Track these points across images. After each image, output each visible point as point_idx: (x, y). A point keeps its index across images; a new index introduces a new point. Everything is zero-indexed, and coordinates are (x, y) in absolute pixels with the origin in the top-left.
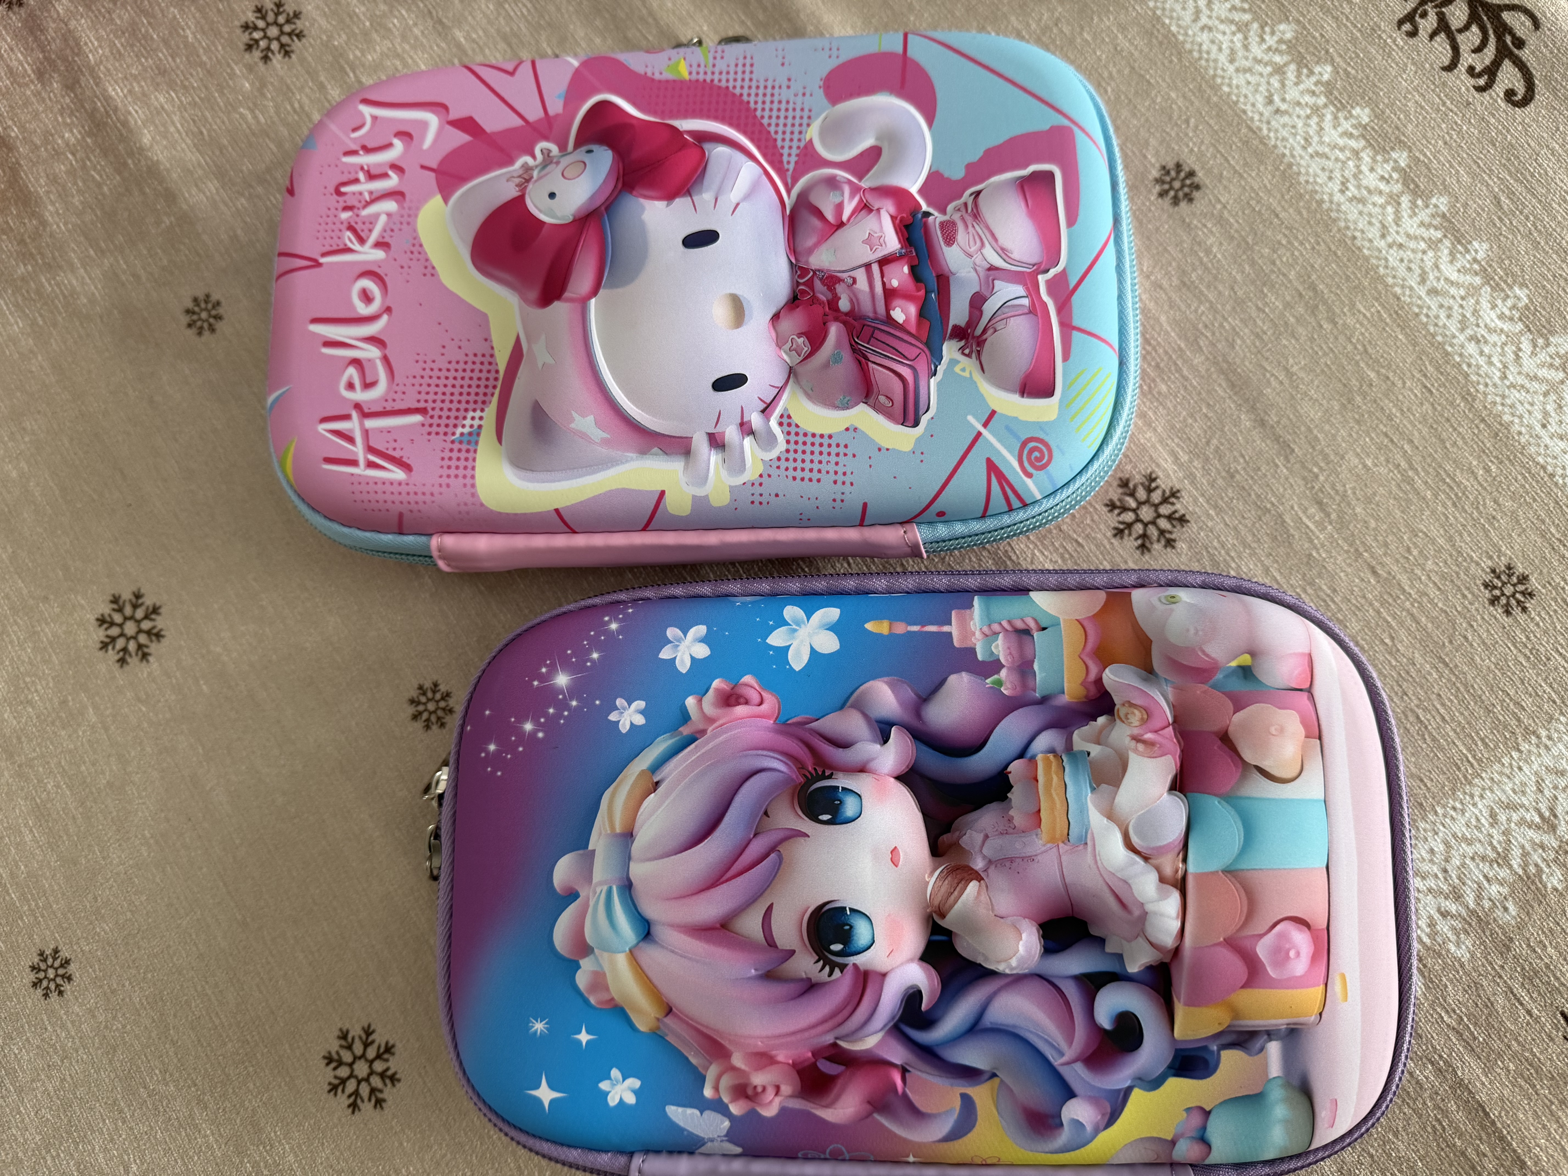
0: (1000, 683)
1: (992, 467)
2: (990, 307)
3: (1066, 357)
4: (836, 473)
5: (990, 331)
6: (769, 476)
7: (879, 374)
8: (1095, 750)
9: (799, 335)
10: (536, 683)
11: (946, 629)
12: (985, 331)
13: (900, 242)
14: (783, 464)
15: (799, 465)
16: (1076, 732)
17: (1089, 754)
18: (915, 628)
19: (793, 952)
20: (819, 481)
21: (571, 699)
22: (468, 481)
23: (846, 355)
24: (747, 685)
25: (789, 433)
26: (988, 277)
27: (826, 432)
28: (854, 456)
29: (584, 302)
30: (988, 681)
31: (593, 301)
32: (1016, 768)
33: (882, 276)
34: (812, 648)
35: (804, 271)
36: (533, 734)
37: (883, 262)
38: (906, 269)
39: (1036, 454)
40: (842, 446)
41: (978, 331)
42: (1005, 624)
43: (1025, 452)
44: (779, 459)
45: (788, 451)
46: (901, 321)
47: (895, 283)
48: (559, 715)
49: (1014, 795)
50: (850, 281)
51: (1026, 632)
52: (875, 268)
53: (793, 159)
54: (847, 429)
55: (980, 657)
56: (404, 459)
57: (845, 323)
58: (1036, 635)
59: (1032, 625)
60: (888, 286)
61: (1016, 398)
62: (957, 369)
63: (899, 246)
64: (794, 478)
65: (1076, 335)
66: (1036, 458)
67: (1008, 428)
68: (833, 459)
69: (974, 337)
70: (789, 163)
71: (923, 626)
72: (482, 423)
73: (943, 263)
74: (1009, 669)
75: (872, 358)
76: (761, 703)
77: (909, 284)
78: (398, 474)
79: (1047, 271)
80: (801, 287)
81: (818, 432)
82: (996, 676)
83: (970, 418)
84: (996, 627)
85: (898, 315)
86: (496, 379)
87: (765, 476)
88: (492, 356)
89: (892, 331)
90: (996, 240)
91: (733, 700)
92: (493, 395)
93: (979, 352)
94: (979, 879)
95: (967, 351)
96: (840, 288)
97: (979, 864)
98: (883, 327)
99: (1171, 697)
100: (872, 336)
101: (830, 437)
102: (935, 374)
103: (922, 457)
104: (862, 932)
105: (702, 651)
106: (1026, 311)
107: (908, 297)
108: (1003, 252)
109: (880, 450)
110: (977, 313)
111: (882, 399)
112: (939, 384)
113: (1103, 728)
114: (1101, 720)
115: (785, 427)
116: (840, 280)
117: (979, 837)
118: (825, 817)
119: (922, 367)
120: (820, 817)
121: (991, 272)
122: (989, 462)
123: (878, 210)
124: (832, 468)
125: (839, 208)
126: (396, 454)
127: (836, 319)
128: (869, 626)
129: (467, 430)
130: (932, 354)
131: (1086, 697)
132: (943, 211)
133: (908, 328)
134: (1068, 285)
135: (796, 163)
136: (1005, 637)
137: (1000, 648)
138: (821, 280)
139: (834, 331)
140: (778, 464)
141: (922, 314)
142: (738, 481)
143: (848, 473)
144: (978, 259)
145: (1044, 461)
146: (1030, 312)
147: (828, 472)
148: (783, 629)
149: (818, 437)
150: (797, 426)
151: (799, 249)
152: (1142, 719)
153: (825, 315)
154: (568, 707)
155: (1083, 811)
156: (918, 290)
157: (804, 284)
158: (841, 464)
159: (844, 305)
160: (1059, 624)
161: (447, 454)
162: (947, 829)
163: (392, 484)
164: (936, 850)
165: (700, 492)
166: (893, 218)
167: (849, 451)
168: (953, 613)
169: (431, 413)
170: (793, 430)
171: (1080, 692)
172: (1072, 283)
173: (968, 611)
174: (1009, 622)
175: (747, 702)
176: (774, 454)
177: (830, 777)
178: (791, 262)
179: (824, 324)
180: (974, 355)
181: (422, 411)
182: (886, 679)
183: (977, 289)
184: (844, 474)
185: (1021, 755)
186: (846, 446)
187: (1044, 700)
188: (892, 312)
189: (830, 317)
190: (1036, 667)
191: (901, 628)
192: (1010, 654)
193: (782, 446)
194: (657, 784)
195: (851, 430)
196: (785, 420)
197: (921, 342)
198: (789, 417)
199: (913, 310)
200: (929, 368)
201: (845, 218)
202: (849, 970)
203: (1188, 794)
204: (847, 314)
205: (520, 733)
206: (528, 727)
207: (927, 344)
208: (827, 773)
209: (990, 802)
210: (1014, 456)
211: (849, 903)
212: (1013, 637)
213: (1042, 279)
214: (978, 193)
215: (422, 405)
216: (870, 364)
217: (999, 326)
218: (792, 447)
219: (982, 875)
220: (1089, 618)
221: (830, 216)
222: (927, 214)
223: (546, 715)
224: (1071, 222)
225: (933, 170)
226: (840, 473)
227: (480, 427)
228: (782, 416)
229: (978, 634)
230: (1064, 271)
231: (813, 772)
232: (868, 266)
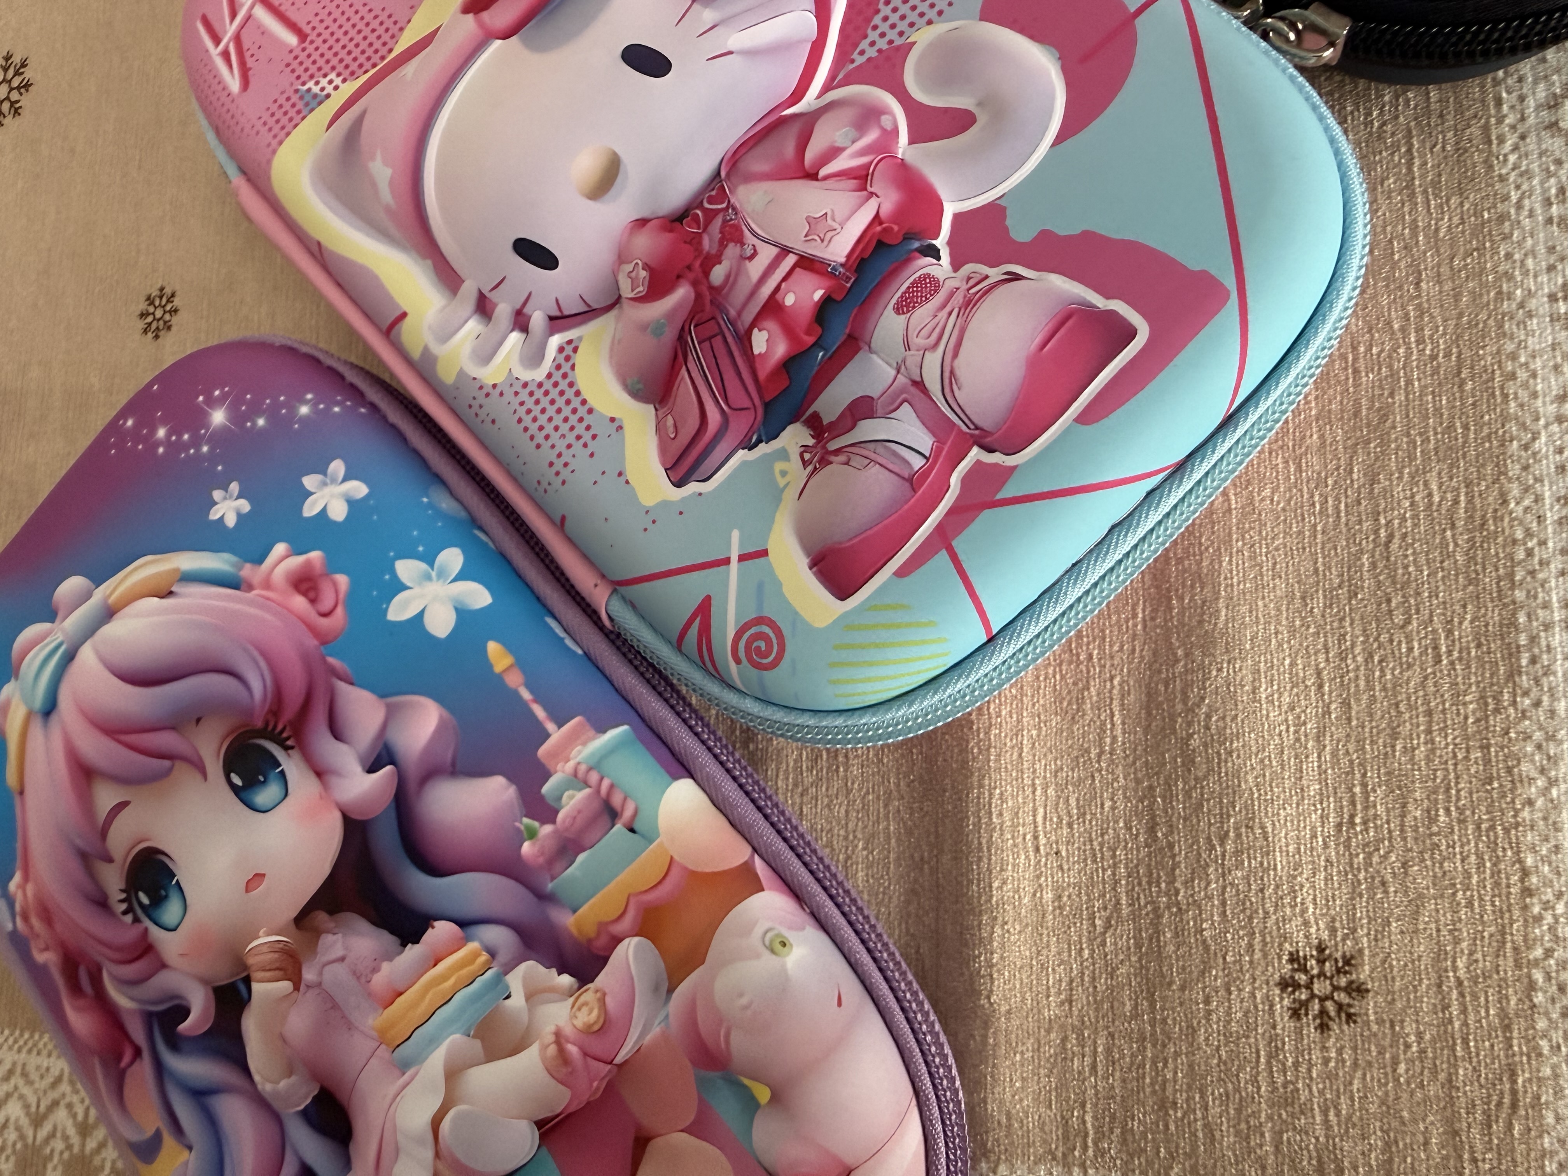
0: (532, 834)
1: (704, 609)
2: (869, 429)
3: (902, 572)
4: (559, 455)
5: (842, 458)
6: (501, 394)
7: (684, 388)
8: (517, 1001)
9: (646, 267)
10: (201, 398)
11: (550, 726)
12: (838, 452)
13: (849, 256)
14: (524, 395)
15: (536, 410)
16: (531, 963)
17: (508, 997)
18: (526, 695)
19: (110, 860)
20: (538, 446)
21: (207, 443)
22: (274, 143)
23: (670, 335)
24: (335, 584)
25: (558, 367)
26: (903, 390)
27: (592, 402)
28: (592, 455)
29: (489, 36)
30: (526, 820)
31: (499, 42)
32: (442, 930)
33: (784, 279)
34: (423, 611)
35: (722, 195)
36: (158, 444)
37: (807, 263)
38: (818, 295)
39: (763, 645)
40: (591, 432)
41: (833, 446)
42: (606, 784)
43: (753, 631)
44: (525, 385)
45: (540, 385)
46: (756, 351)
47: (789, 300)
48: (186, 447)
49: (412, 952)
50: (749, 252)
51: (611, 813)
52: (790, 260)
53: (872, 53)
54: (613, 420)
55: (545, 789)
56: (251, 73)
57: (698, 296)
58: (618, 827)
59: (628, 813)
60: (778, 296)
61: (802, 562)
62: (779, 466)
63: (843, 260)
64: (520, 421)
65: (943, 557)
66: (759, 648)
67: (760, 587)
68: (571, 438)
69: (824, 447)
70: (862, 53)
71: (535, 701)
72: (333, 93)
73: (870, 326)
74: (555, 832)
75: (691, 365)
76: (325, 615)
77: (805, 315)
78: (234, 84)
79: (991, 451)
80: (699, 212)
81: (585, 394)
82: (536, 824)
83: (735, 535)
84: (594, 777)
85: (760, 342)
86: (383, 58)
87: (498, 390)
88: (401, 29)
89: (736, 354)
90: (956, 355)
91: (304, 586)
92: (366, 72)
93: (815, 468)
94: (297, 988)
95: (807, 456)
96: (732, 250)
97: (309, 975)
98: (730, 340)
99: (648, 1038)
100: (710, 339)
101: (590, 411)
102: (750, 449)
103: (650, 526)
104: (171, 911)
105: (338, 512)
106: (906, 474)
107: (788, 330)
108: (949, 378)
109: (620, 474)
110: (849, 423)
111: (670, 421)
112: (744, 464)
113: (552, 990)
114: (566, 980)
115: (561, 359)
116: (741, 242)
117: (338, 952)
118: (237, 780)
119: (740, 426)
120: (233, 775)
121: (913, 390)
122: (707, 600)
123: (872, 194)
124: (561, 445)
125: (834, 152)
126: (250, 62)
127: (695, 284)
128: (493, 647)
129: (316, 89)
130: (765, 422)
131: (590, 941)
132: (956, 266)
133: (758, 365)
134: (999, 490)
135: (870, 60)
136: (589, 796)
137: (572, 802)
138: (725, 222)
139: (682, 293)
140: (519, 389)
141: (788, 365)
142: (474, 371)
143: (570, 468)
144: (913, 358)
145: (765, 661)
146: (910, 480)
147: (553, 446)
148: (423, 566)
149: (579, 399)
150: (573, 367)
151: (742, 165)
152: (590, 1026)
153: (689, 268)
154: (198, 448)
155: (433, 1042)
156: (808, 333)
157: (705, 211)
158: (572, 451)
159: (718, 274)
160: (651, 842)
161: (282, 100)
162: (332, 912)
163: (224, 89)
164: (302, 919)
165: (436, 349)
166: (877, 219)
167: (592, 446)
168: (577, 719)
169: (306, 44)
170: (566, 367)
171: (590, 930)
172: (1008, 492)
173: (592, 733)
174: (612, 786)
175: (313, 601)
176: (526, 375)
177: (287, 748)
178: (718, 173)
179: (679, 277)
180: (810, 468)
181: (302, 36)
182: (446, 714)
183: (875, 394)
184: (566, 465)
185: (463, 924)
186: (594, 437)
187: (543, 897)
188: (756, 331)
189: (691, 276)
190: (581, 857)
191: (515, 680)
192: (575, 818)
193: (539, 374)
194: (171, 593)
195: (616, 424)
196: (568, 350)
197: (761, 397)
198: (575, 350)
199: (781, 350)
200: (748, 436)
201: (823, 172)
202: (138, 928)
203: (544, 1149)
204: (711, 288)
205: (153, 431)
206: (161, 433)
207: (767, 406)
208: (289, 743)
209: (392, 932)
210: (737, 622)
211: (183, 876)
212: (596, 805)
213: (975, 453)
214: (1017, 277)
215: (307, 29)
216: (684, 371)
217: (856, 461)
218: (548, 385)
219: (302, 988)
220: (685, 869)
221: (810, 155)
222: (935, 253)
223: (180, 435)
224: (1086, 418)
225: (1001, 202)
226: (563, 460)
227: (328, 96)
228: (570, 342)
229: (571, 764)
230: (1014, 468)
231: (280, 727)
232: (785, 251)
